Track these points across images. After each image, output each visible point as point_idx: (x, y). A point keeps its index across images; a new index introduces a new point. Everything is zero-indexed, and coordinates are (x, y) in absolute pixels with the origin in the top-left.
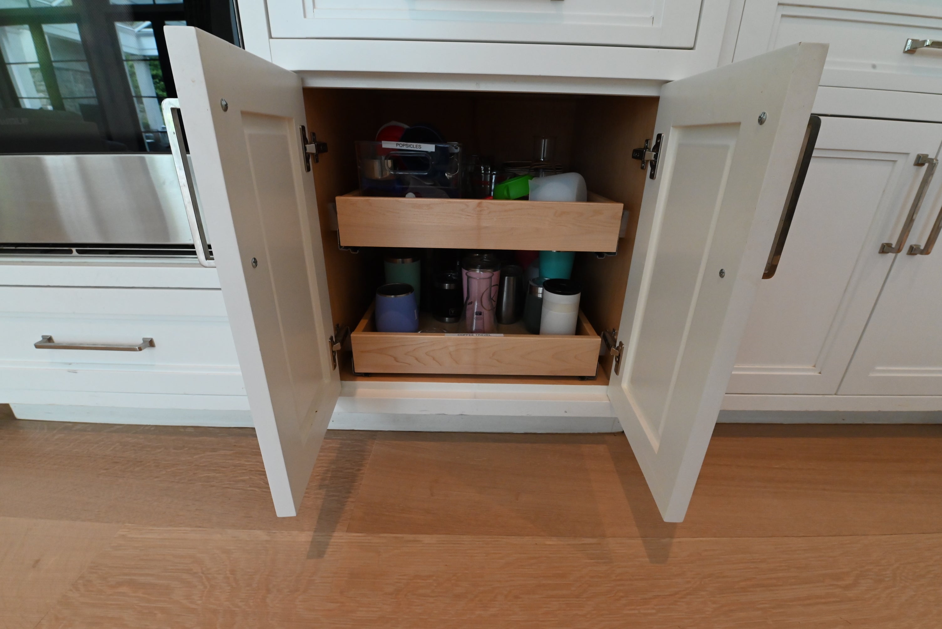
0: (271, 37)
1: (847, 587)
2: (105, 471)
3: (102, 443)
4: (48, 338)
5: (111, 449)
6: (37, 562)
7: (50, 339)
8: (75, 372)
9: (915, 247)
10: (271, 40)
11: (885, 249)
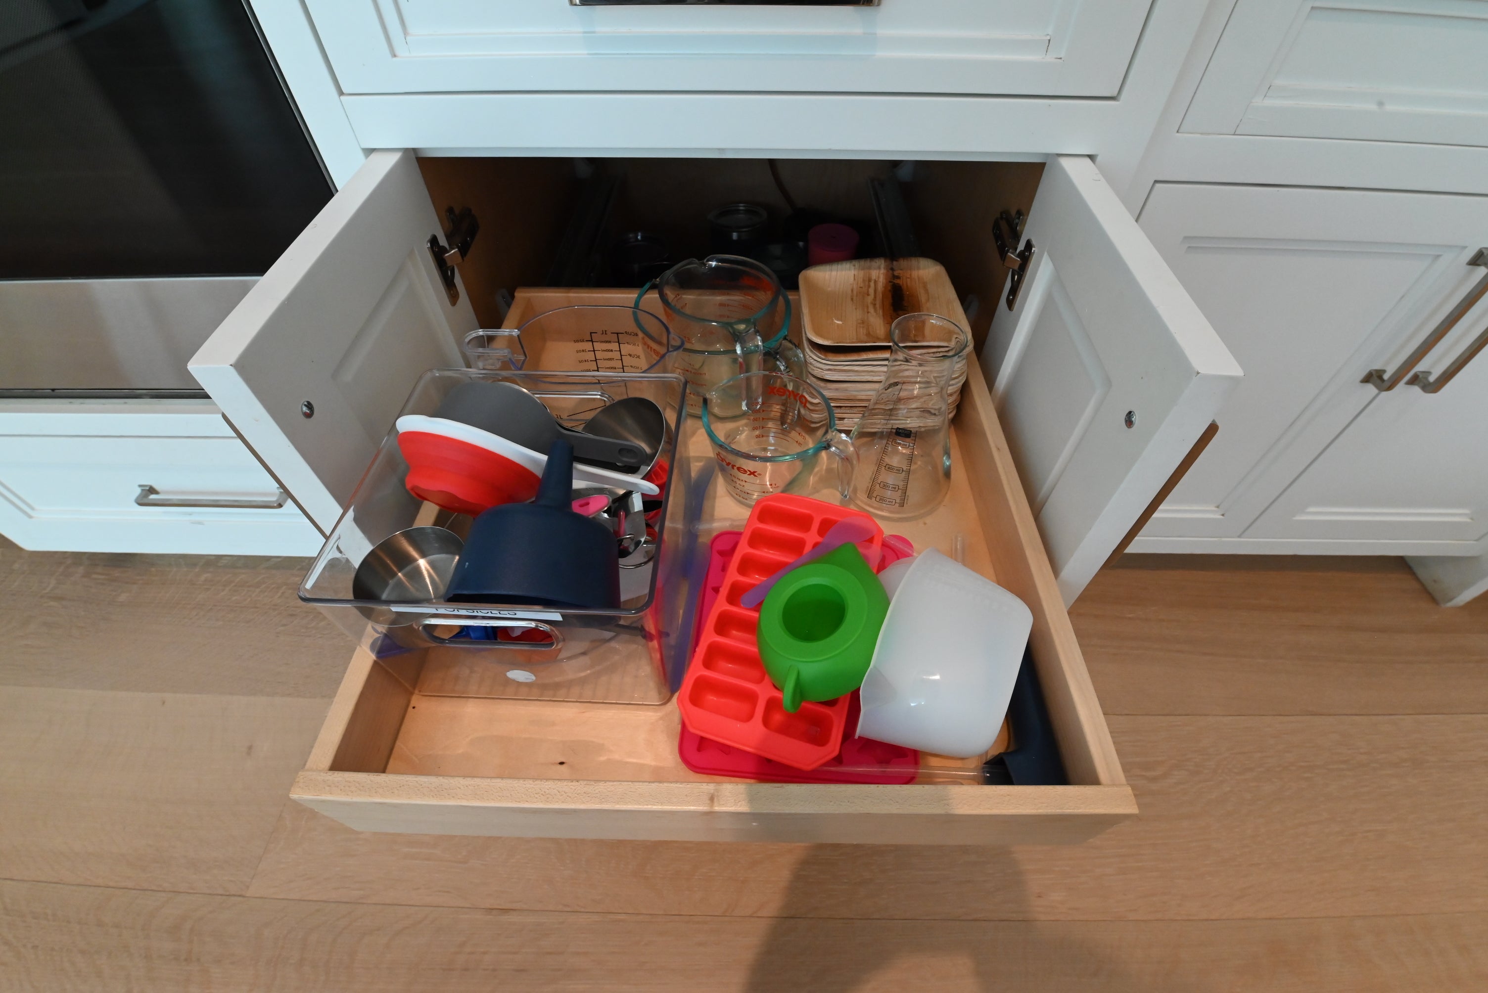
0: (341, 93)
1: (1154, 779)
2: (282, 628)
3: (264, 586)
4: (147, 488)
5: (279, 594)
6: (250, 748)
7: (152, 490)
8: (200, 523)
9: (1421, 376)
10: (342, 98)
11: (1374, 378)
